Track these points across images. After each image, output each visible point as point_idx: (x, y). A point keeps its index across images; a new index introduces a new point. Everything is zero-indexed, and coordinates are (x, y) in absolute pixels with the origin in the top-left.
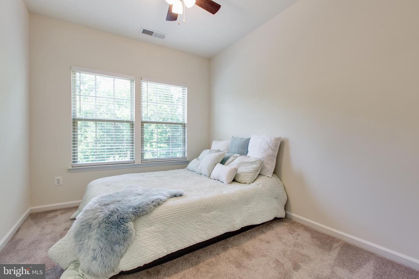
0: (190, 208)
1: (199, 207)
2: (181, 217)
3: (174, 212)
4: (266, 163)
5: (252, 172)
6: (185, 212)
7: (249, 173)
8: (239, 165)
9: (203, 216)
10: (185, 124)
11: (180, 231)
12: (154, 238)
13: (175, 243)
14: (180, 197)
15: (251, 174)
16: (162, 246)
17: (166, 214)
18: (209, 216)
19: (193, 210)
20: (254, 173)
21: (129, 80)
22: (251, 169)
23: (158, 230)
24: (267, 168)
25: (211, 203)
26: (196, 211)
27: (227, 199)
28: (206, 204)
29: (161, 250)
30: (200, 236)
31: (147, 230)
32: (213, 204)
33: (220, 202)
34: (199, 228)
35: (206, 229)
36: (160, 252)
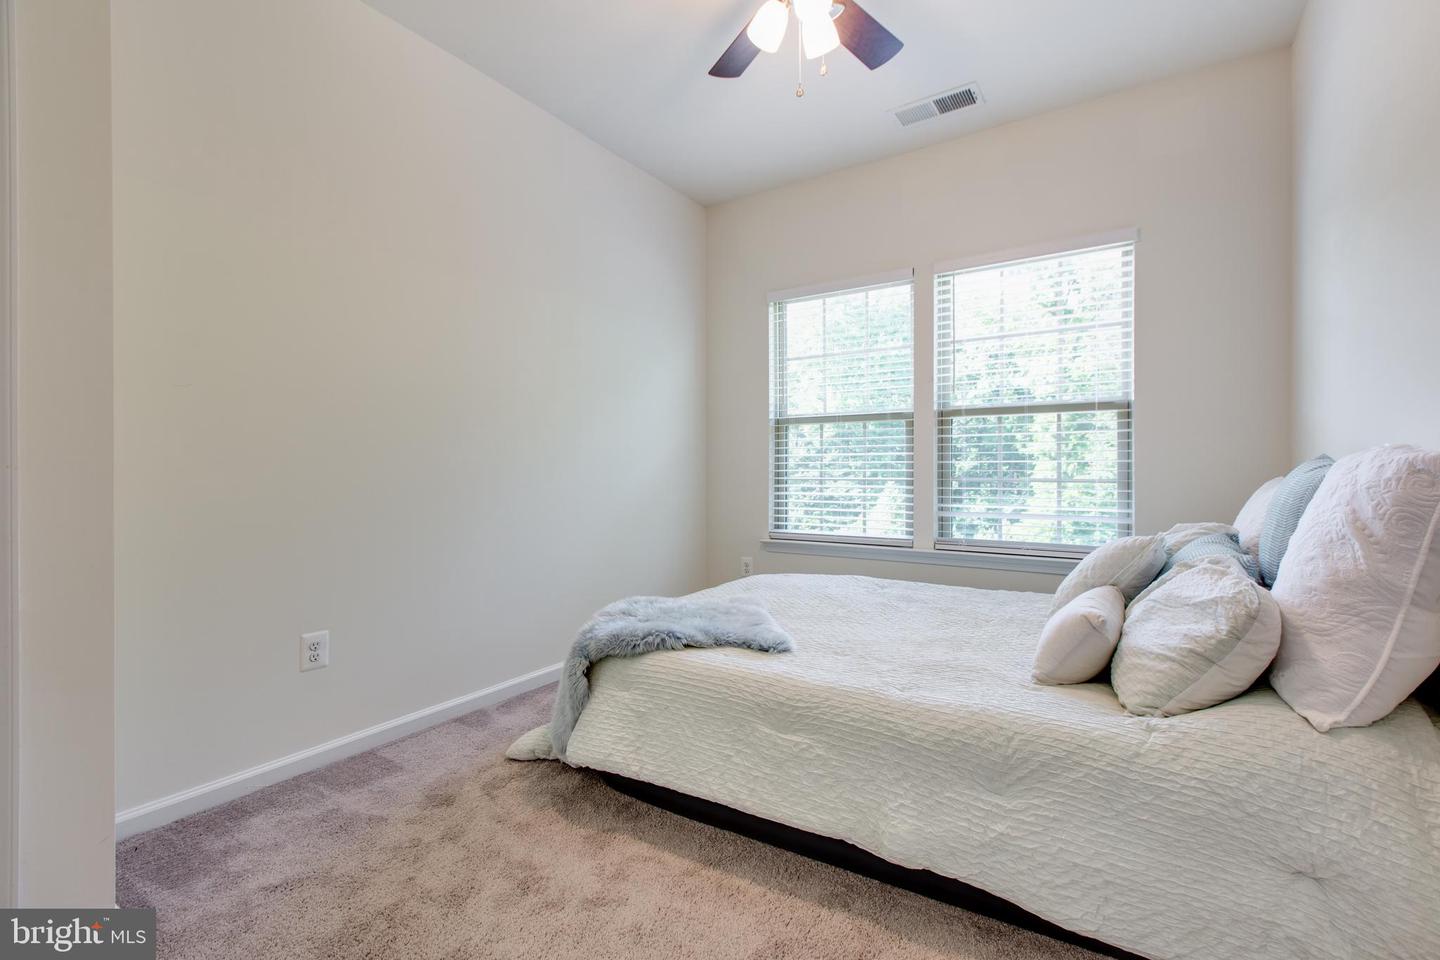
0: (728, 688)
1: (753, 695)
2: (693, 700)
3: (681, 680)
4: (1321, 632)
5: (1173, 655)
6: (708, 693)
7: (1158, 656)
8: (1153, 607)
9: (758, 730)
10: (1129, 405)
11: (682, 739)
12: (620, 720)
13: (663, 763)
14: (759, 655)
15: (1165, 666)
16: (631, 749)
17: (664, 676)
18: (779, 741)
19: (731, 696)
20: (1182, 664)
21: (908, 284)
22: (1174, 642)
23: (634, 707)
24: (1315, 660)
25: (800, 700)
26: (738, 704)
27: (878, 715)
28: (782, 699)
29: (624, 758)
30: (730, 785)
31: (615, 693)
32: (807, 707)
33: (838, 715)
34: (736, 760)
35: (757, 777)
36: (619, 760)
